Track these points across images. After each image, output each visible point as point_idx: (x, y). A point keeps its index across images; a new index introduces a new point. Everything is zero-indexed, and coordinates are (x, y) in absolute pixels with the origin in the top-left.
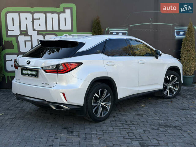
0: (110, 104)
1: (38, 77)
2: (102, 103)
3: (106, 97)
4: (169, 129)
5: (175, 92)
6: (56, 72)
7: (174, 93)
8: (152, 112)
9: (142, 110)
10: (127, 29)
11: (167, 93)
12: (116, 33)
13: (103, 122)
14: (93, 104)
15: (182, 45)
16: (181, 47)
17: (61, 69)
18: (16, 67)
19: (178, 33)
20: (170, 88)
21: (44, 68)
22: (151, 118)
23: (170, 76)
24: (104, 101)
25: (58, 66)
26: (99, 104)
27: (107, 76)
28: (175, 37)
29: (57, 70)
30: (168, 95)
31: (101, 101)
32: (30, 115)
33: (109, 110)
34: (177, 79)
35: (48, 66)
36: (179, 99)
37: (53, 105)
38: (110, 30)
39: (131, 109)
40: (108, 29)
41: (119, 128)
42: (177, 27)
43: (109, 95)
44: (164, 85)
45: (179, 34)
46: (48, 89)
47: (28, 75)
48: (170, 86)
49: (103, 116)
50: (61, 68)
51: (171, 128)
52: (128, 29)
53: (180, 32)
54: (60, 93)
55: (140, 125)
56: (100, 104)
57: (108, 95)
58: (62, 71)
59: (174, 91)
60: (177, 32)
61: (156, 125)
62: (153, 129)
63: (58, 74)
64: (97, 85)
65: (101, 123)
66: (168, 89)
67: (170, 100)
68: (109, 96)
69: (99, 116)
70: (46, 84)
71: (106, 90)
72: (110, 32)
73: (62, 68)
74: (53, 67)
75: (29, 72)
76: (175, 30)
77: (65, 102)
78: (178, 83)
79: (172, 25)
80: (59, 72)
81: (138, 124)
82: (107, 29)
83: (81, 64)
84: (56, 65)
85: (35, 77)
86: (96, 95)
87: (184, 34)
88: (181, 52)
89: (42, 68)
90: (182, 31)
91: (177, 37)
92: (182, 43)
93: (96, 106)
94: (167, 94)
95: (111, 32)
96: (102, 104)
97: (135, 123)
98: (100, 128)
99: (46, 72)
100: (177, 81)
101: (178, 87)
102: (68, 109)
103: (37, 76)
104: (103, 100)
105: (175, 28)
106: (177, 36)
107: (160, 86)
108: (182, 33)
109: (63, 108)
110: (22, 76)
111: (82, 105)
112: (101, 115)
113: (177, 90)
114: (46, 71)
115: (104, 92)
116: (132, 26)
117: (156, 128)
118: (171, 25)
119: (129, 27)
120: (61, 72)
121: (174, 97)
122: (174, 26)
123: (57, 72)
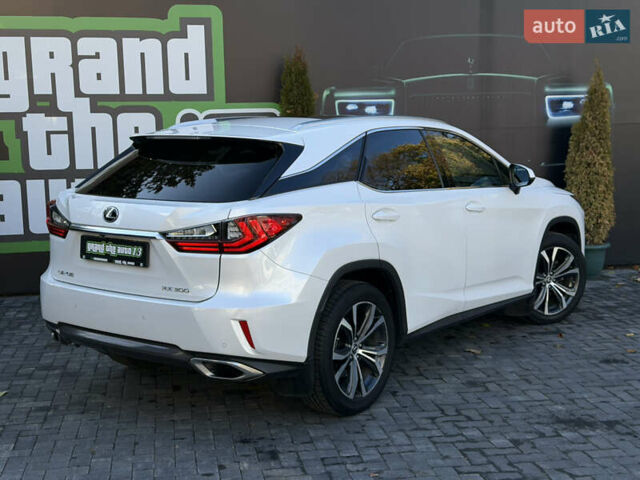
0: (385, 351)
1: (146, 265)
2: (361, 348)
3: (374, 328)
4: (591, 433)
5: (566, 300)
6: (217, 249)
7: (565, 305)
8: (512, 372)
9: (476, 366)
10: (393, 93)
11: (542, 307)
12: (355, 107)
13: (366, 413)
14: (336, 356)
15: (571, 147)
16: (567, 153)
17: (234, 240)
18: (59, 228)
19: (556, 106)
20: (551, 290)
21: (172, 235)
22: (519, 395)
23: (552, 251)
24: (366, 344)
25: (221, 228)
26: (351, 352)
27: (376, 257)
28: (547, 118)
29: (220, 241)
30: (546, 312)
31: (358, 343)
32: (104, 394)
33: (381, 372)
34: (572, 258)
35: (184, 230)
36: (579, 326)
37: (204, 363)
38: (336, 95)
39: (439, 363)
40: (332, 92)
41: (427, 434)
42: (551, 87)
43: (382, 320)
44: (536, 280)
45: (557, 111)
46: (189, 308)
47: (110, 259)
48: (552, 284)
49: (365, 394)
50: (233, 233)
51: (598, 431)
52: (397, 92)
53: (561, 102)
54: (233, 322)
55: (491, 422)
56: (354, 352)
57: (378, 323)
58: (240, 247)
59: (563, 299)
60: (552, 102)
61: (545, 420)
62: (542, 435)
63: (224, 256)
64: (348, 289)
65: (360, 417)
66: (545, 294)
67: (550, 328)
68: (381, 326)
69: (351, 396)
70: (178, 290)
71: (374, 307)
72: (337, 102)
73: (237, 235)
74: (204, 232)
75: (112, 249)
76: (547, 98)
77: (249, 351)
78: (576, 271)
79: (536, 79)
80: (227, 247)
81: (484, 419)
82: (326, 93)
83: (298, 218)
84: (216, 225)
85: (137, 265)
86: (344, 322)
87: (573, 111)
88: (567, 169)
89: (164, 234)
90: (568, 100)
91: (553, 118)
92: (568, 140)
93: (344, 361)
94: (544, 310)
95: (340, 104)
96: (360, 351)
97: (472, 414)
98: (365, 437)
99: (179, 249)
100: (573, 265)
101: (576, 287)
102: (258, 375)
103: (143, 261)
104: (363, 338)
105: (547, 89)
106: (554, 115)
107: (526, 286)
108: (567, 105)
109: (239, 372)
110: (83, 263)
111: (303, 360)
112: (359, 388)
113: (573, 294)
114: (179, 244)
115: (367, 315)
116: (408, 84)
117: (548, 430)
118: (533, 80)
119: (398, 86)
120: (232, 247)
121: (564, 317)
122: (542, 83)
123: (221, 250)
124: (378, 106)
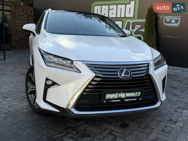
12: (169, 20)
40: (163, 16)
52: (181, 17)
95: (165, 19)
116: (185, 14)
124: (175, 20)
